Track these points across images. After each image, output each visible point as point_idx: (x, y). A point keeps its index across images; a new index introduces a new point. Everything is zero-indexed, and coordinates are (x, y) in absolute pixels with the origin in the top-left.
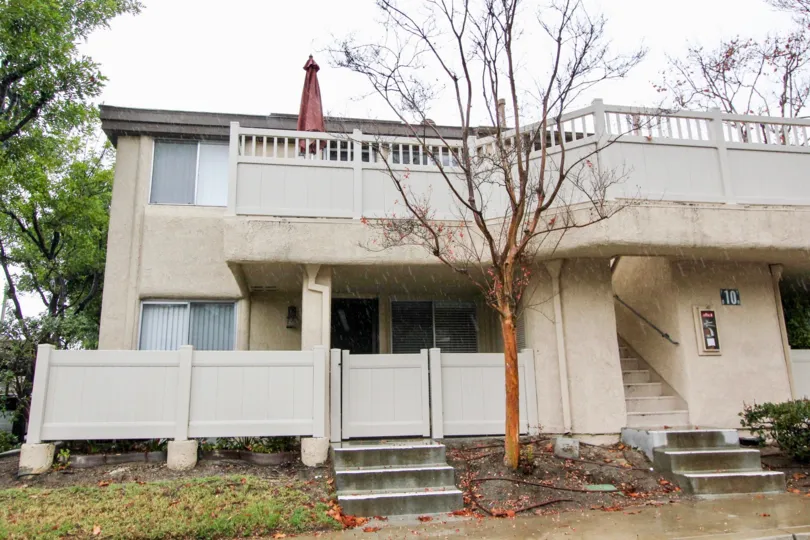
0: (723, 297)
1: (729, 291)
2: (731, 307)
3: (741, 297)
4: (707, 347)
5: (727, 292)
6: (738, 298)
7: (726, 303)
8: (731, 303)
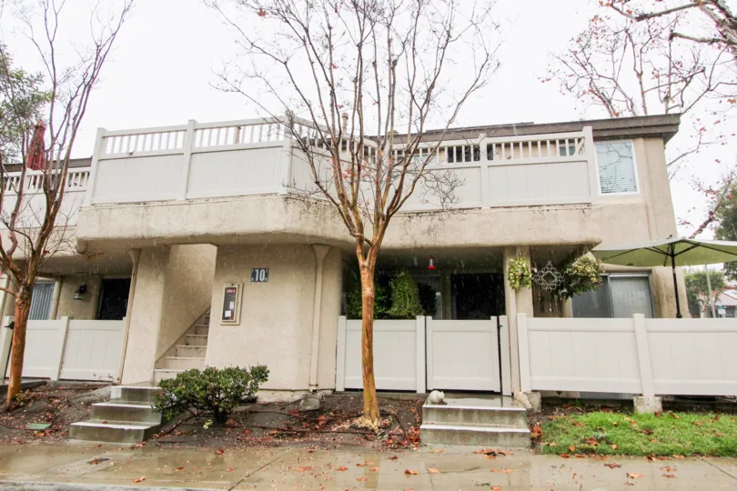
0: (254, 275)
1: (260, 270)
2: (258, 283)
3: (270, 274)
4: (224, 318)
5: (257, 271)
6: (267, 275)
7: (254, 281)
8: (259, 280)
